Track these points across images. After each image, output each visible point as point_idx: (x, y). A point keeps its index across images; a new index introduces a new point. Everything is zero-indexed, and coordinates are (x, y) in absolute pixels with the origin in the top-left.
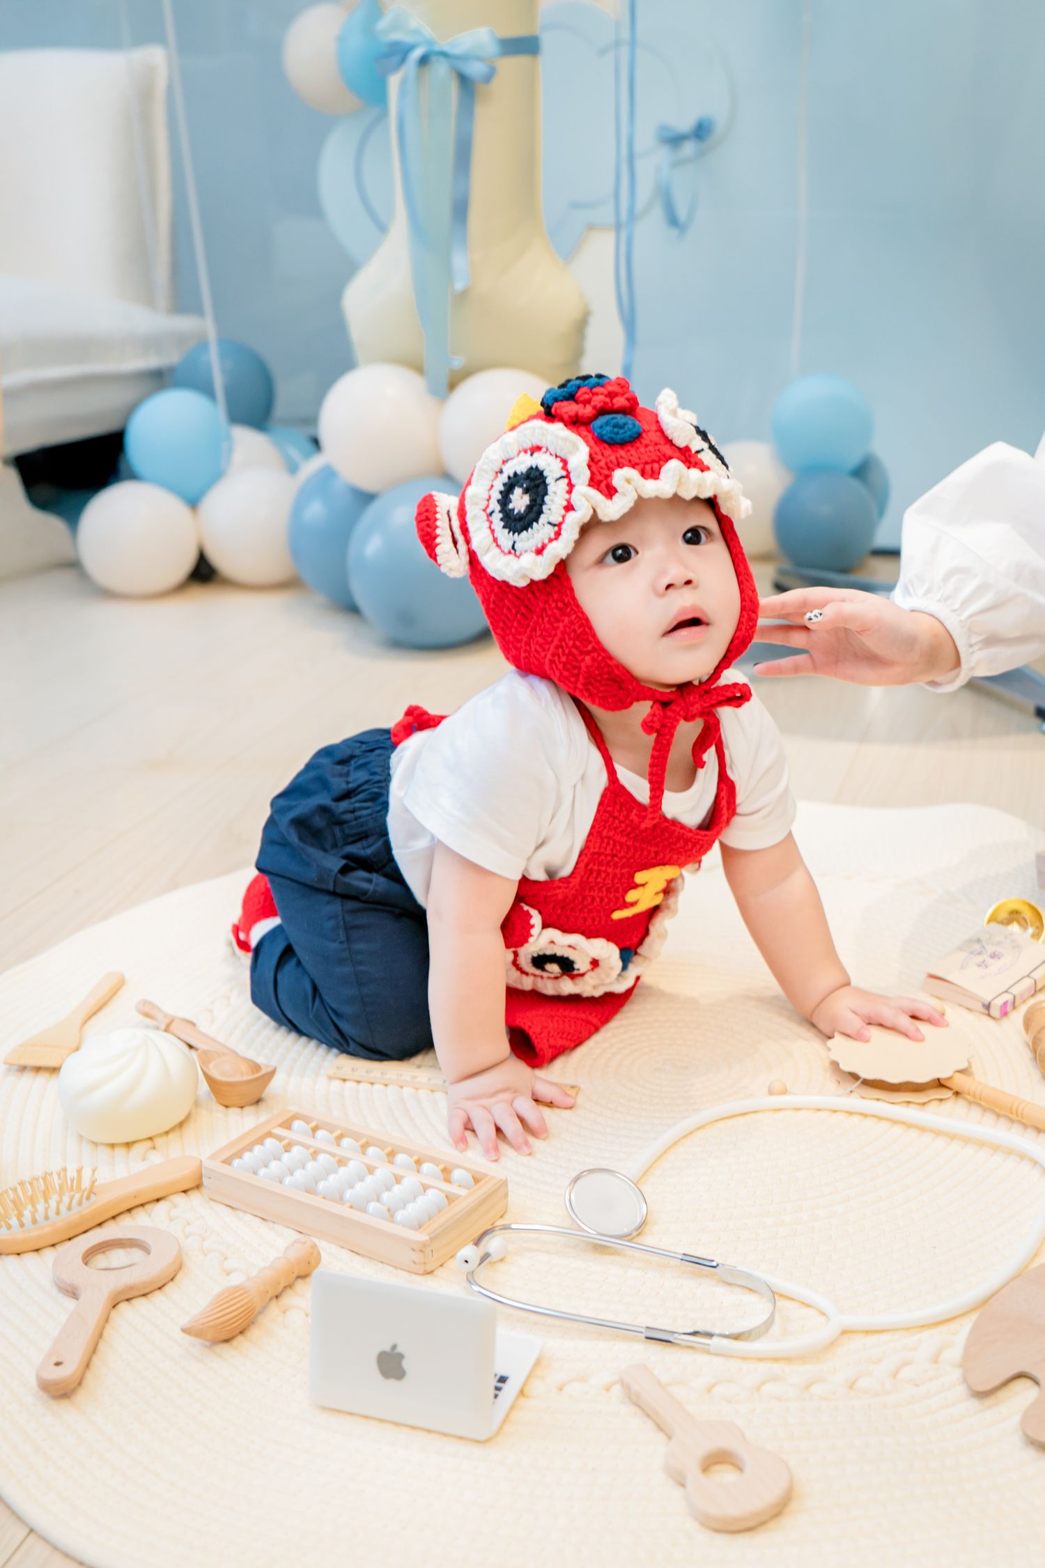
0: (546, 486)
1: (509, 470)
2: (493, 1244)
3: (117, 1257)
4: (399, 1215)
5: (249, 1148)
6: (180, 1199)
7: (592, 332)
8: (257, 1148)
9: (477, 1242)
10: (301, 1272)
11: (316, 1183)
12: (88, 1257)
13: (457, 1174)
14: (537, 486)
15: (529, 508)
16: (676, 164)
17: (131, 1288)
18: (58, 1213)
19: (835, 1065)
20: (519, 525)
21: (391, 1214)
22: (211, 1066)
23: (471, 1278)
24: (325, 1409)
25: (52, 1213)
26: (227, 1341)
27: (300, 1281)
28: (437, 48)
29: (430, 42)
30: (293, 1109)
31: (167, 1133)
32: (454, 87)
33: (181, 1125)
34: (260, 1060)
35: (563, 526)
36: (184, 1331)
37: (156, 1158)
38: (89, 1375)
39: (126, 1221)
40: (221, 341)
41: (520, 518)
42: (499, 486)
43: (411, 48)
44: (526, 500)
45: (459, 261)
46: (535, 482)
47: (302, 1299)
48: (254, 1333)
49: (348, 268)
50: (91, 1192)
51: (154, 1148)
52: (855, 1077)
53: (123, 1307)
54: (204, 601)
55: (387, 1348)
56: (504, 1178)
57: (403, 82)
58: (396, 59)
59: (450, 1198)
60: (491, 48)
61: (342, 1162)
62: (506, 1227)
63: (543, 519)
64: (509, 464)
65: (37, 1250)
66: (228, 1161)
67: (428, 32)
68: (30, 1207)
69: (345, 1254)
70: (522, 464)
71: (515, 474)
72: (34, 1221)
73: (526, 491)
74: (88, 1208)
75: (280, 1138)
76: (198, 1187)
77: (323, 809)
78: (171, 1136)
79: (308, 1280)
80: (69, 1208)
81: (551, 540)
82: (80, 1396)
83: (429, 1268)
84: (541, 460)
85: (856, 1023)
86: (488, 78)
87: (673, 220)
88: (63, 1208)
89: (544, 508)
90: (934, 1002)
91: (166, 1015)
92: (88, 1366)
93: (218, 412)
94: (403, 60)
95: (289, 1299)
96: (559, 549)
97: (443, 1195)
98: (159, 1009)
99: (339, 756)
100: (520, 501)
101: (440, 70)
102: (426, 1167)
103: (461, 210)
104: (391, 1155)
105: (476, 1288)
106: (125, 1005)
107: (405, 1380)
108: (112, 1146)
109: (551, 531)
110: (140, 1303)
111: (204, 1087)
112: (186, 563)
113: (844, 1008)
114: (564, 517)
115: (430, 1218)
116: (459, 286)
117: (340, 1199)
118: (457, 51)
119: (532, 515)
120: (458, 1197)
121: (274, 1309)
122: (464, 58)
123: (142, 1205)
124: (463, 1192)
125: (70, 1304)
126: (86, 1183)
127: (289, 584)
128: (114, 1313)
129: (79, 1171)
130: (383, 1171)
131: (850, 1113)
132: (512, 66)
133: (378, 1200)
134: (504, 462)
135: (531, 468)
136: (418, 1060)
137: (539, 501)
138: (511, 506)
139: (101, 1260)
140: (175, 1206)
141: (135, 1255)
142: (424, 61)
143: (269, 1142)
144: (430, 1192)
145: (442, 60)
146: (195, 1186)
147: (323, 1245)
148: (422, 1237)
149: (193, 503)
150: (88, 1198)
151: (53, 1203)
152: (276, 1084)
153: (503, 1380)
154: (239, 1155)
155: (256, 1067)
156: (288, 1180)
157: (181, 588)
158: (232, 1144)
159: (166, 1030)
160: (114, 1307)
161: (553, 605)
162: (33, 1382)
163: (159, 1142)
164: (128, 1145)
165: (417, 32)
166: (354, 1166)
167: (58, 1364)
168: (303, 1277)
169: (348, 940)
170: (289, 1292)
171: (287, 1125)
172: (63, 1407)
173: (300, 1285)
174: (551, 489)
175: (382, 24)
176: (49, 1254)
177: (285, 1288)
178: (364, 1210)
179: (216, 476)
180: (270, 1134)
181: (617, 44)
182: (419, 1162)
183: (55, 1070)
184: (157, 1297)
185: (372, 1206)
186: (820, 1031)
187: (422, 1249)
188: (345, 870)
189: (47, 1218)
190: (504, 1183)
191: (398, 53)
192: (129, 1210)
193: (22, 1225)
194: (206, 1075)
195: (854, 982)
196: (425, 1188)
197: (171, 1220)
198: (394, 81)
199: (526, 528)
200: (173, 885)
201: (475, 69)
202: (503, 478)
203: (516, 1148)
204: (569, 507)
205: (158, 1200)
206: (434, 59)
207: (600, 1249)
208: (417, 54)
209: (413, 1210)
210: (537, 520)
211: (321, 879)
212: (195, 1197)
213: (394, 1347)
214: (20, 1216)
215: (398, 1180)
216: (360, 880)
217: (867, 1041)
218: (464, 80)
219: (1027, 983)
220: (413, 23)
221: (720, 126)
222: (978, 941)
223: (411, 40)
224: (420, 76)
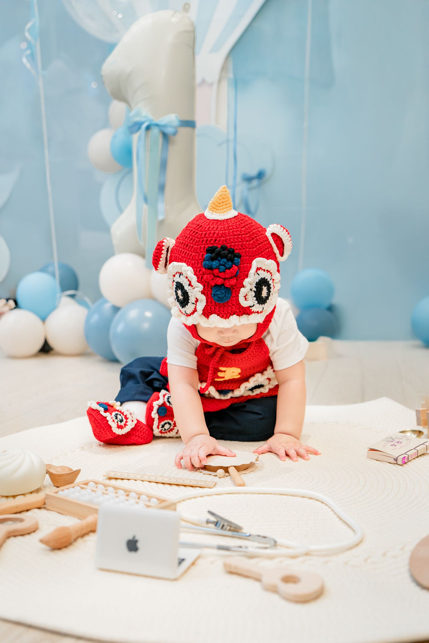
3: (10, 523)
6: (36, 510)
16: (250, 189)
17: (16, 531)
22: (51, 469)
24: (102, 570)
26: (59, 550)
28: (154, 122)
29: (151, 121)
32: (160, 138)
33: (37, 490)
34: (73, 469)
36: (42, 541)
37: (26, 499)
43: (142, 123)
45: (161, 206)
47: (92, 539)
48: (71, 548)
51: (26, 496)
53: (12, 539)
55: (131, 538)
57: (139, 138)
58: (137, 127)
60: (176, 123)
66: (57, 493)
67: (150, 117)
76: (44, 506)
78: (33, 493)
86: (175, 134)
87: (249, 211)
94: (139, 128)
95: (86, 538)
101: (155, 131)
103: (162, 188)
110: (19, 538)
111: (47, 476)
112: (39, 344)
116: (161, 217)
118: (161, 124)
121: (80, 541)
122: (165, 126)
128: (8, 540)
132: (184, 131)
142: (148, 128)
145: (156, 127)
146: (42, 506)
149: (44, 319)
153: (182, 560)
154: (62, 491)
155: (71, 470)
157: (35, 355)
160: (8, 537)
163: (27, 494)
165: (145, 117)
168: (93, 531)
170: (87, 536)
171: (86, 484)
173: (92, 534)
175: (132, 113)
179: (54, 308)
181: (228, 141)
184: (27, 537)
191: (138, 125)
192: (15, 513)
194: (48, 472)
198: (135, 138)
201: (169, 130)
205: (27, 511)
206: (152, 127)
208: (145, 125)
218: (165, 135)
219: (414, 451)
220: (144, 113)
221: (268, 173)
222: (391, 438)
223: (142, 120)
224: (146, 136)
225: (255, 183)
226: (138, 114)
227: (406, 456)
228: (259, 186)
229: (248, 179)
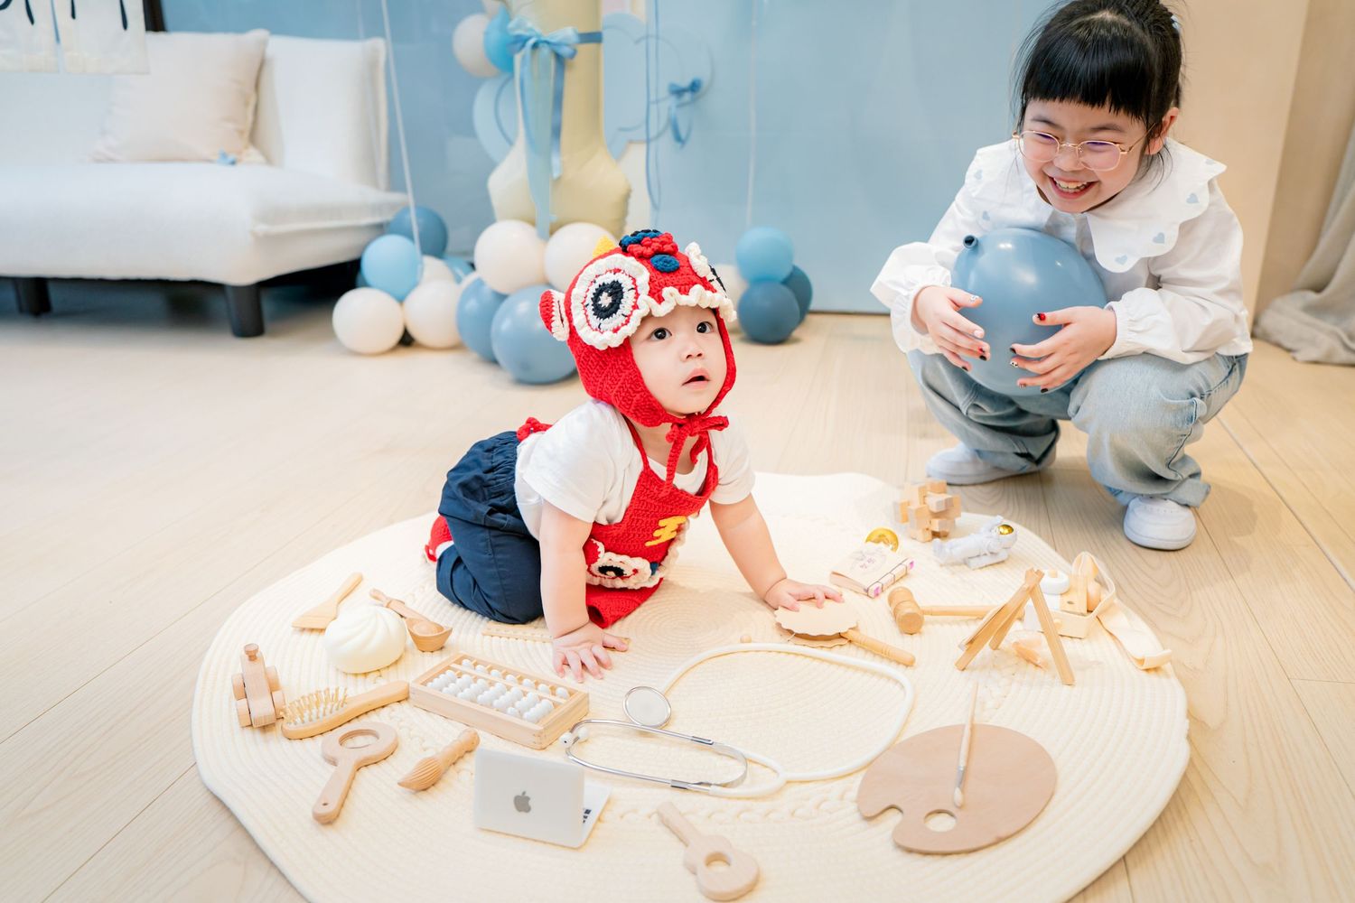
0: (622, 293)
1: (600, 281)
2: (581, 731)
3: (360, 740)
4: (526, 715)
5: (437, 676)
6: (396, 706)
7: (632, 201)
8: (442, 676)
9: (572, 731)
10: (468, 749)
11: (477, 696)
12: (342, 740)
13: (559, 690)
14: (617, 293)
15: (611, 305)
16: (680, 106)
17: (367, 759)
18: (324, 715)
19: (779, 625)
20: (604, 314)
21: (521, 714)
22: (414, 627)
23: (568, 752)
24: (483, 830)
25: (321, 715)
26: (425, 790)
27: (467, 755)
28: (543, 39)
29: (538, 36)
30: (463, 652)
31: (388, 667)
32: (552, 62)
33: (396, 662)
34: (442, 624)
35: (631, 317)
36: (400, 784)
37: (382, 682)
38: (343, 812)
39: (364, 719)
40: (417, 207)
41: (605, 310)
42: (593, 289)
43: (529, 38)
44: (610, 300)
45: (555, 161)
46: (616, 290)
47: (469, 765)
48: (441, 785)
49: (491, 166)
50: (344, 702)
51: (380, 676)
52: (791, 632)
53: (364, 770)
54: (408, 358)
55: (520, 794)
56: (586, 692)
57: (524, 58)
58: (519, 45)
59: (556, 705)
60: (574, 39)
61: (492, 684)
62: (589, 722)
63: (619, 312)
64: (600, 277)
65: (312, 737)
66: (424, 684)
67: (538, 30)
68: (308, 711)
69: (494, 738)
70: (608, 279)
71: (604, 284)
72: (311, 720)
73: (610, 295)
74: (342, 712)
75: (455, 670)
76: (407, 699)
77: (477, 478)
78: (390, 669)
79: (472, 753)
80: (331, 712)
81: (623, 325)
82: (338, 823)
83: (544, 746)
84: (620, 278)
85: (790, 601)
86: (573, 55)
87: (678, 138)
88: (327, 712)
89: (621, 306)
90: (835, 588)
91: (387, 598)
92: (342, 806)
93: (417, 247)
94: (523, 46)
95: (461, 765)
96: (628, 330)
97: (551, 703)
98: (383, 594)
99: (486, 447)
100: (605, 300)
101: (545, 51)
102: (541, 686)
103: (556, 132)
104: (521, 679)
105: (571, 758)
106: (363, 593)
107: (531, 812)
108: (356, 675)
109: (623, 319)
110: (373, 767)
111: (410, 640)
112: (398, 335)
113: (783, 592)
114: (632, 312)
115: (544, 716)
116: (556, 175)
117: (491, 706)
118: (553, 41)
119: (613, 309)
120: (560, 704)
121: (452, 771)
122: (558, 44)
123: (374, 710)
124: (563, 701)
125: (332, 769)
126: (341, 697)
127: (456, 347)
128: (358, 773)
129: (337, 690)
130: (516, 689)
131: (789, 653)
132: (586, 50)
133: (513, 706)
134: (597, 276)
135: (614, 282)
136: (535, 623)
137: (617, 301)
138: (600, 303)
139: (350, 743)
140: (393, 710)
141: (370, 739)
142: (535, 46)
143: (449, 672)
144: (543, 701)
145: (546, 45)
146: (404, 698)
147: (481, 733)
148: (539, 728)
149: (401, 300)
150: (342, 706)
151: (321, 709)
152: (452, 638)
153: (588, 812)
154: (431, 680)
155: (440, 628)
156: (460, 694)
157: (393, 350)
158: (426, 673)
159: (387, 607)
160: (358, 770)
161: (620, 363)
162: (310, 815)
163: (383, 672)
164: (365, 674)
165: (531, 29)
166: (498, 686)
167: (325, 804)
168: (469, 752)
169: (494, 553)
170: (461, 760)
171: (459, 662)
172: (329, 831)
173: (467, 757)
174: (625, 295)
175: (511, 25)
176: (319, 739)
177: (459, 758)
178: (505, 712)
179: (415, 285)
180: (449, 668)
181: (647, 37)
182: (537, 684)
183: (322, 630)
184: (384, 765)
185: (510, 710)
186: (769, 605)
187: (539, 735)
188: (490, 513)
189: (318, 718)
190: (587, 696)
191: (521, 41)
192: (366, 713)
193: (303, 722)
194: (411, 633)
195: (789, 577)
196: (541, 699)
197: (391, 718)
198: (518, 58)
199: (608, 316)
200: (391, 522)
201: (565, 51)
202: (596, 286)
203: (594, 675)
204: (635, 307)
205: (383, 707)
206: (541, 45)
207: (644, 734)
208: (531, 42)
209: (533, 712)
210: (615, 312)
211: (476, 518)
212: (405, 705)
213: (524, 793)
214: (302, 717)
215: (525, 694)
216: (499, 518)
217: (798, 611)
218: (558, 57)
219: (890, 577)
220: (529, 25)
221: (705, 85)
222: (861, 552)
223: (528, 34)
224: (533, 54)
225: (687, 97)
226: (519, 26)
227: (880, 585)
228: (693, 101)
229: (678, 92)
